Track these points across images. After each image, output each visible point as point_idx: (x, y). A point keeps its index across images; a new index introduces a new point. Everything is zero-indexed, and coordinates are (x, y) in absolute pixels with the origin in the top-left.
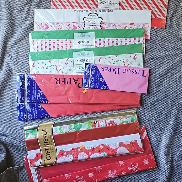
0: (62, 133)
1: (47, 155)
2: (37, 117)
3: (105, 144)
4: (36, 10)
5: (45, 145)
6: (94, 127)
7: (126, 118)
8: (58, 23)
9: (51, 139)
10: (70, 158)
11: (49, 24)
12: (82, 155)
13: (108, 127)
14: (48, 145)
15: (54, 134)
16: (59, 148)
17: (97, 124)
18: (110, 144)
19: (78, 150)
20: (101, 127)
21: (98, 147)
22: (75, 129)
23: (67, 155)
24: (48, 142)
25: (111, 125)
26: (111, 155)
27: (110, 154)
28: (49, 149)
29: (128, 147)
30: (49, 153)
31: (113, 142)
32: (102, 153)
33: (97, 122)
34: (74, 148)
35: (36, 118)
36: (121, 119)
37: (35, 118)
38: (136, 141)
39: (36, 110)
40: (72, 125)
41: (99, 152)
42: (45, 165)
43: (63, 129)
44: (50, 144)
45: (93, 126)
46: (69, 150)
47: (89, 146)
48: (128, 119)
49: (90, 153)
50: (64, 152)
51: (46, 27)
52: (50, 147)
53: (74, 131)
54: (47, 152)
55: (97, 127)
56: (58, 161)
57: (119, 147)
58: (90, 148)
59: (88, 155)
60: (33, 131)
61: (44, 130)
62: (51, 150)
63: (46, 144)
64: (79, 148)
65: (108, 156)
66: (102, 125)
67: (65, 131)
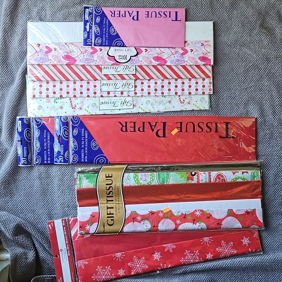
0: (137, 185)
1: (108, 217)
3: (204, 210)
5: (107, 201)
6: (190, 181)
7: (243, 173)
8: (66, 44)
9: (118, 192)
10: (146, 226)
11: (52, 46)
12: (165, 224)
13: (213, 183)
14: (112, 201)
15: (125, 184)
16: (130, 208)
17: (195, 177)
18: (212, 211)
19: (161, 215)
20: (201, 182)
21: (193, 214)
22: (159, 180)
23: (142, 220)
24: (112, 197)
25: (218, 181)
26: (212, 229)
27: (211, 226)
28: (113, 208)
29: (241, 219)
30: (113, 214)
31: (218, 208)
32: (198, 224)
33: (195, 173)
34: (154, 211)
36: (234, 173)
38: (255, 210)
40: (155, 173)
41: (194, 221)
42: (104, 233)
43: (139, 179)
44: (116, 200)
45: (189, 179)
46: (146, 212)
47: (178, 210)
48: (245, 173)
49: (178, 222)
50: (137, 215)
52: (114, 205)
53: (157, 184)
54: (109, 213)
55: (195, 181)
56: (126, 229)
57: (228, 216)
58: (180, 214)
59: (176, 224)
60: (90, 176)
61: (109, 177)
62: (116, 209)
63: (109, 199)
64: (162, 211)
65: (208, 229)
66: (204, 179)
67: (143, 183)
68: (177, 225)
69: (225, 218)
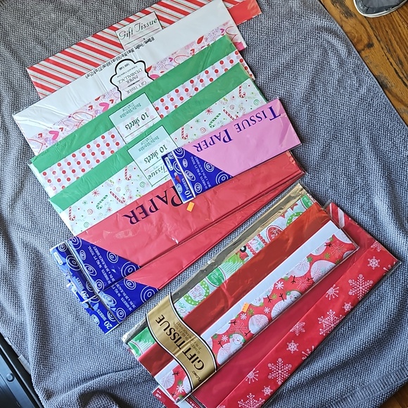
0: (195, 306)
1: (192, 362)
2: (134, 306)
3: (283, 277)
4: (16, 117)
5: (179, 346)
6: (245, 259)
7: (292, 209)
8: (70, 117)
9: (182, 328)
10: (237, 341)
11: (56, 128)
12: (255, 323)
13: (271, 244)
14: (184, 342)
15: (183, 315)
16: (207, 335)
17: (248, 251)
18: (292, 271)
19: (243, 317)
20: (257, 252)
21: (275, 290)
22: (215, 283)
23: (229, 338)
24: (180, 338)
25: (273, 237)
26: (306, 290)
27: (303, 288)
28: (190, 349)
29: (327, 256)
30: (195, 355)
31: (295, 265)
32: (288, 297)
33: (245, 247)
34: (234, 318)
35: (132, 308)
36: (284, 216)
37: (130, 309)
38: (334, 236)
39: (124, 294)
40: (204, 279)
41: (282, 297)
42: (201, 381)
43: (193, 298)
44: (187, 339)
45: (242, 258)
46: (227, 326)
47: (258, 298)
48: (295, 207)
49: (267, 310)
50: (220, 336)
51: (53, 135)
52: (189, 344)
53: (215, 288)
54: (190, 357)
55: (251, 255)
56: (220, 360)
57: (311, 264)
58: (262, 301)
59: (266, 314)
60: (141, 335)
61: (161, 320)
62: (195, 348)
63: (179, 343)
64: (242, 312)
65: (302, 293)
66: (258, 246)
67: (199, 299)
68: (268, 315)
69: (310, 268)
